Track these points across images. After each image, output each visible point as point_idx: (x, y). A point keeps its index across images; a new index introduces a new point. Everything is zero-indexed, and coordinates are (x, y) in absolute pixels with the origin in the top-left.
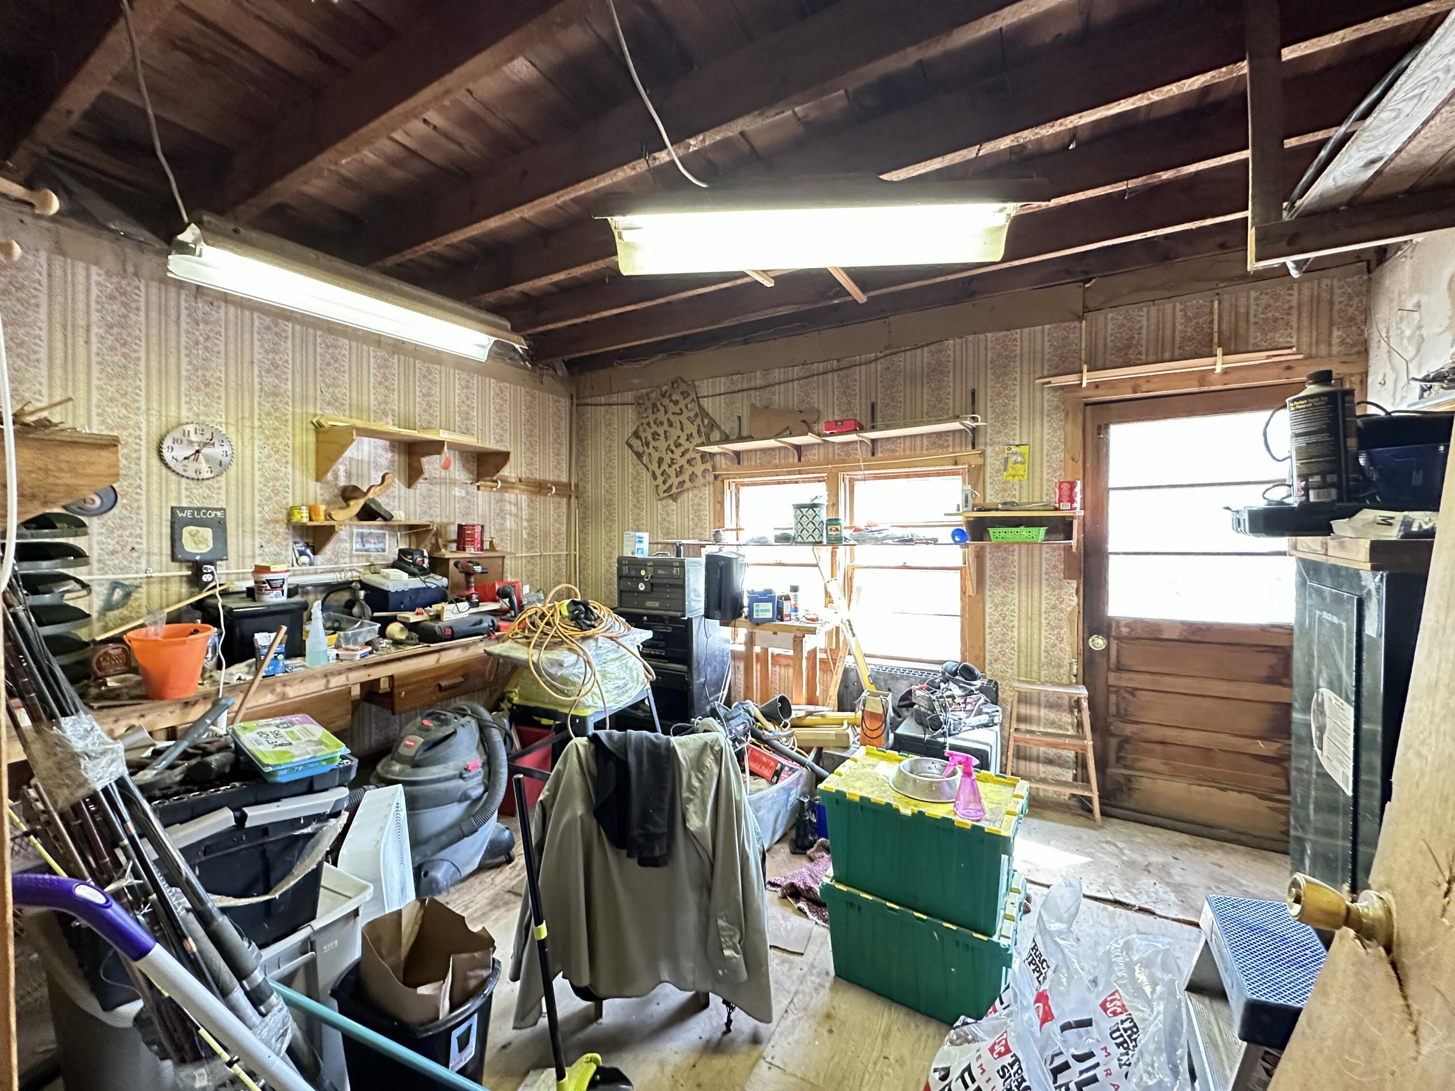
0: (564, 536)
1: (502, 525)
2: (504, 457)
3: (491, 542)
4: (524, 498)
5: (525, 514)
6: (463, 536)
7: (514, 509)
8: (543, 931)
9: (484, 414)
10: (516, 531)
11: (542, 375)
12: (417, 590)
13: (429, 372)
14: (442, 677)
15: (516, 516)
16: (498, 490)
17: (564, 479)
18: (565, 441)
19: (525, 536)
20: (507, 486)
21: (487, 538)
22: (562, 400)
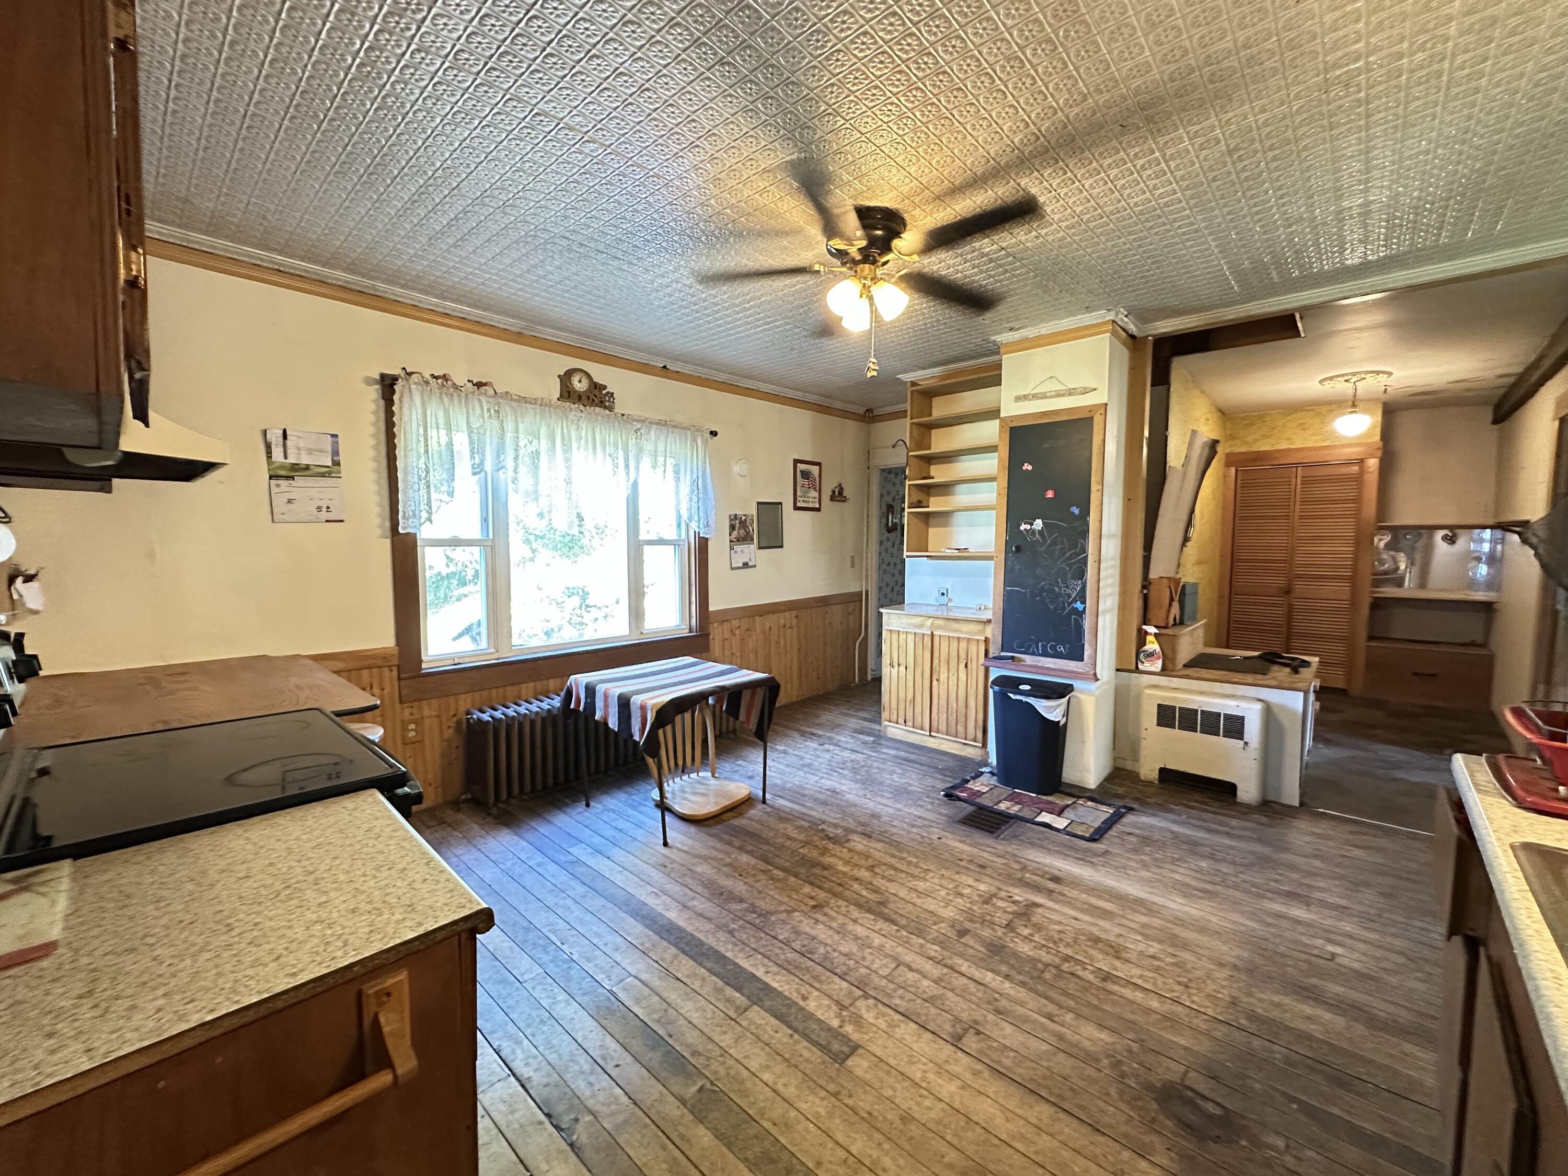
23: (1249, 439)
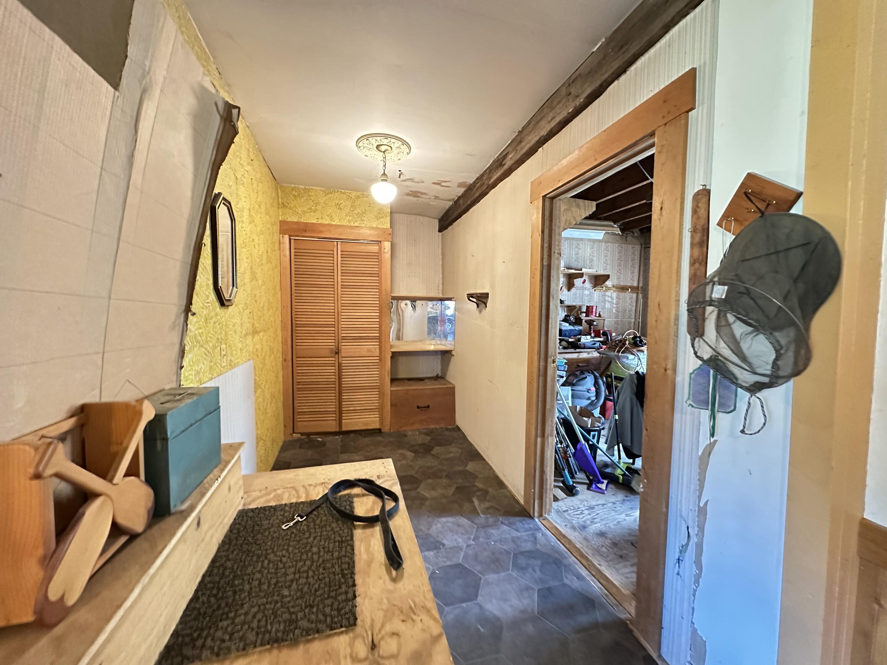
0: (634, 312)
1: (604, 306)
2: (607, 277)
3: (599, 314)
4: (615, 295)
5: (615, 301)
6: (589, 310)
7: (610, 299)
8: (617, 417)
9: (599, 259)
10: (610, 309)
11: (626, 237)
12: (571, 330)
13: (578, 244)
14: (580, 362)
15: (610, 302)
16: (604, 291)
17: (635, 284)
18: (637, 266)
19: (614, 311)
20: (608, 289)
21: (598, 312)
22: (637, 246)
23: (299, 210)
